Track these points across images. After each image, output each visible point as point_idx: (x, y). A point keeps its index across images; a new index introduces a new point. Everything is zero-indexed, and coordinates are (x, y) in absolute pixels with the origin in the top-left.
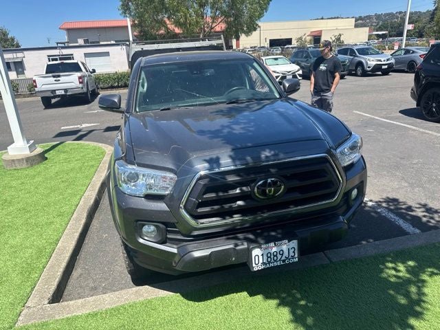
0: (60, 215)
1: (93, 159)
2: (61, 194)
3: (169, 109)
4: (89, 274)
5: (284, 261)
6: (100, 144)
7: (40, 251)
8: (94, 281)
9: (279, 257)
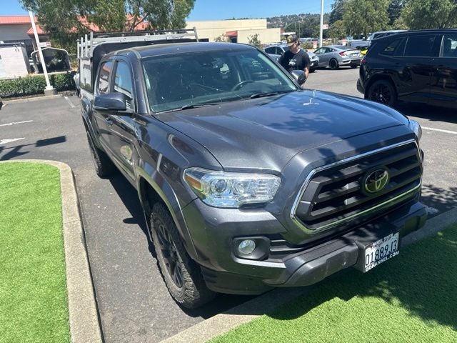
0: (46, 251)
1: (46, 179)
2: (30, 225)
3: (191, 107)
4: (124, 316)
5: (388, 256)
6: (45, 161)
7: (48, 300)
8: (137, 323)
9: (385, 252)
